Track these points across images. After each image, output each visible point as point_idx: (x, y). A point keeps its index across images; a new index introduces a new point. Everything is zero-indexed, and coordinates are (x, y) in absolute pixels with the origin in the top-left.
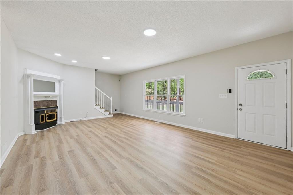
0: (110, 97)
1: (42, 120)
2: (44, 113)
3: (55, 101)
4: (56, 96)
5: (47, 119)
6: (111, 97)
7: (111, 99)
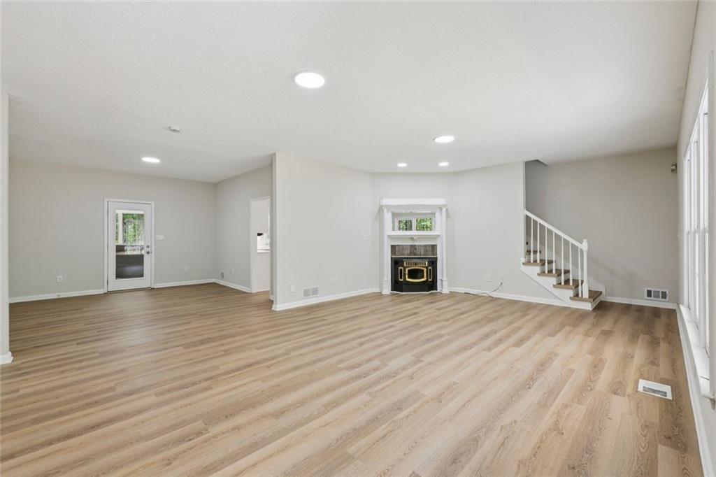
0: (581, 242)
1: (401, 278)
2: (402, 266)
3: (434, 247)
4: (436, 237)
5: (407, 276)
6: (585, 240)
7: (584, 246)
